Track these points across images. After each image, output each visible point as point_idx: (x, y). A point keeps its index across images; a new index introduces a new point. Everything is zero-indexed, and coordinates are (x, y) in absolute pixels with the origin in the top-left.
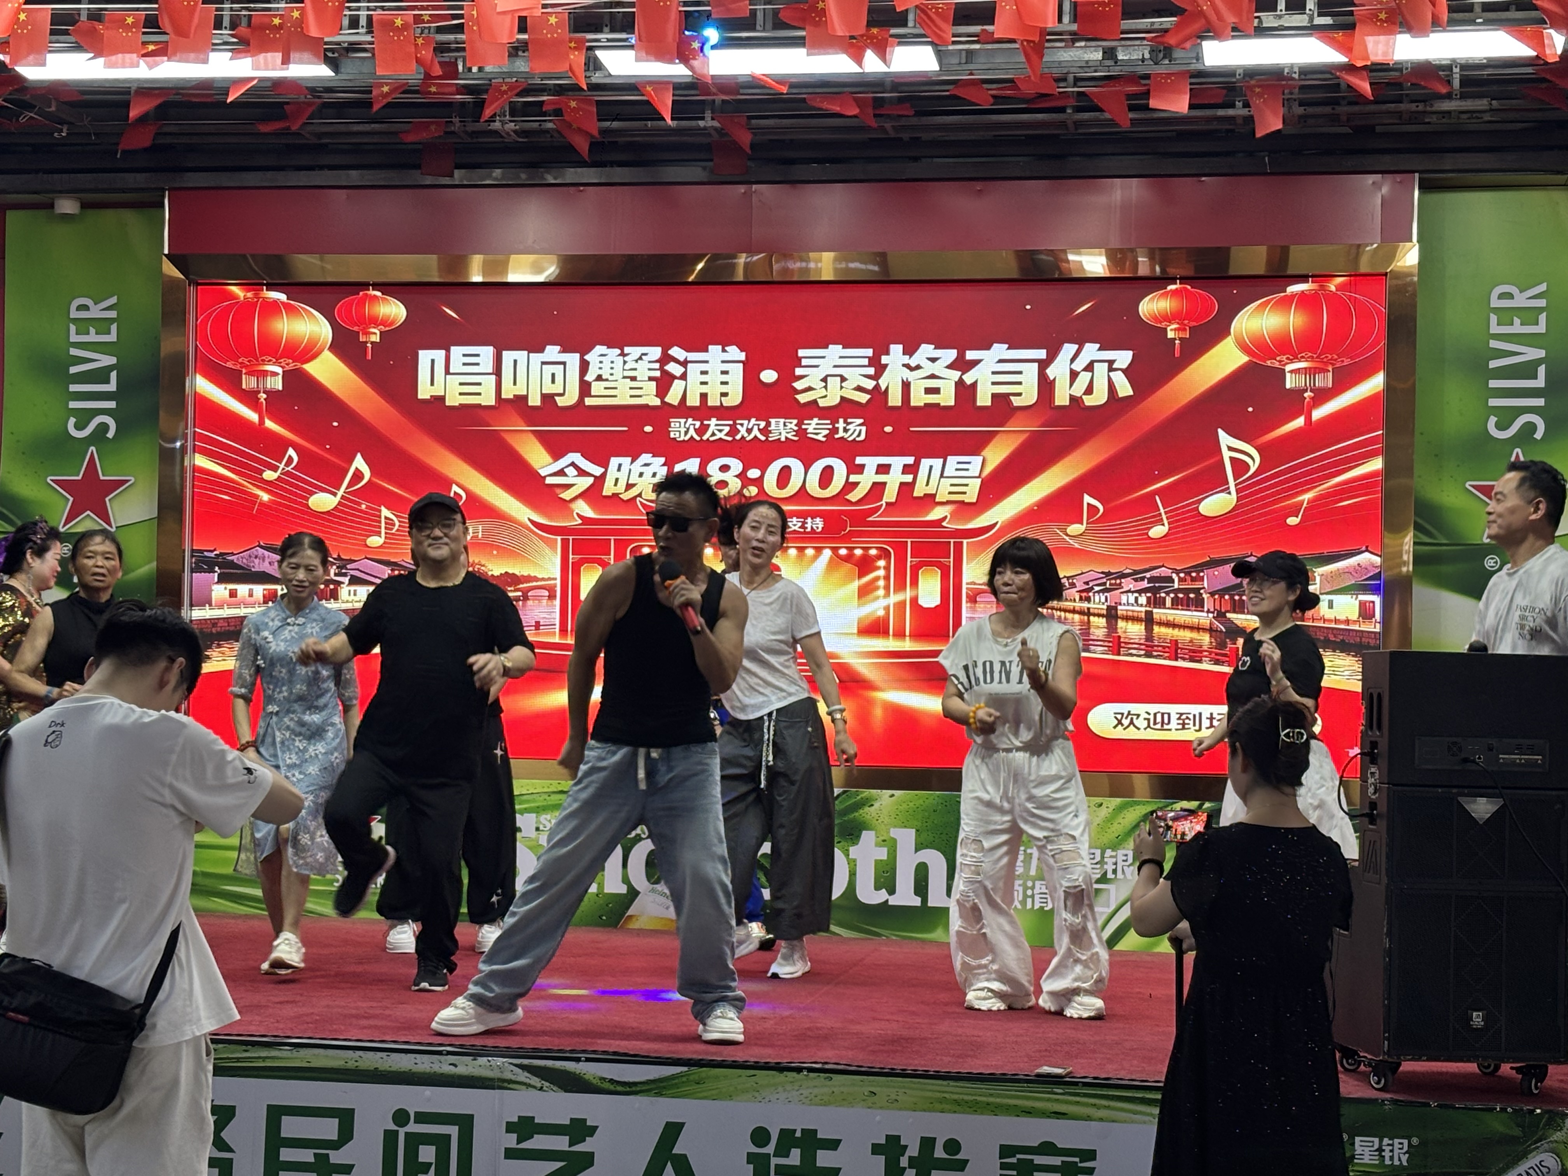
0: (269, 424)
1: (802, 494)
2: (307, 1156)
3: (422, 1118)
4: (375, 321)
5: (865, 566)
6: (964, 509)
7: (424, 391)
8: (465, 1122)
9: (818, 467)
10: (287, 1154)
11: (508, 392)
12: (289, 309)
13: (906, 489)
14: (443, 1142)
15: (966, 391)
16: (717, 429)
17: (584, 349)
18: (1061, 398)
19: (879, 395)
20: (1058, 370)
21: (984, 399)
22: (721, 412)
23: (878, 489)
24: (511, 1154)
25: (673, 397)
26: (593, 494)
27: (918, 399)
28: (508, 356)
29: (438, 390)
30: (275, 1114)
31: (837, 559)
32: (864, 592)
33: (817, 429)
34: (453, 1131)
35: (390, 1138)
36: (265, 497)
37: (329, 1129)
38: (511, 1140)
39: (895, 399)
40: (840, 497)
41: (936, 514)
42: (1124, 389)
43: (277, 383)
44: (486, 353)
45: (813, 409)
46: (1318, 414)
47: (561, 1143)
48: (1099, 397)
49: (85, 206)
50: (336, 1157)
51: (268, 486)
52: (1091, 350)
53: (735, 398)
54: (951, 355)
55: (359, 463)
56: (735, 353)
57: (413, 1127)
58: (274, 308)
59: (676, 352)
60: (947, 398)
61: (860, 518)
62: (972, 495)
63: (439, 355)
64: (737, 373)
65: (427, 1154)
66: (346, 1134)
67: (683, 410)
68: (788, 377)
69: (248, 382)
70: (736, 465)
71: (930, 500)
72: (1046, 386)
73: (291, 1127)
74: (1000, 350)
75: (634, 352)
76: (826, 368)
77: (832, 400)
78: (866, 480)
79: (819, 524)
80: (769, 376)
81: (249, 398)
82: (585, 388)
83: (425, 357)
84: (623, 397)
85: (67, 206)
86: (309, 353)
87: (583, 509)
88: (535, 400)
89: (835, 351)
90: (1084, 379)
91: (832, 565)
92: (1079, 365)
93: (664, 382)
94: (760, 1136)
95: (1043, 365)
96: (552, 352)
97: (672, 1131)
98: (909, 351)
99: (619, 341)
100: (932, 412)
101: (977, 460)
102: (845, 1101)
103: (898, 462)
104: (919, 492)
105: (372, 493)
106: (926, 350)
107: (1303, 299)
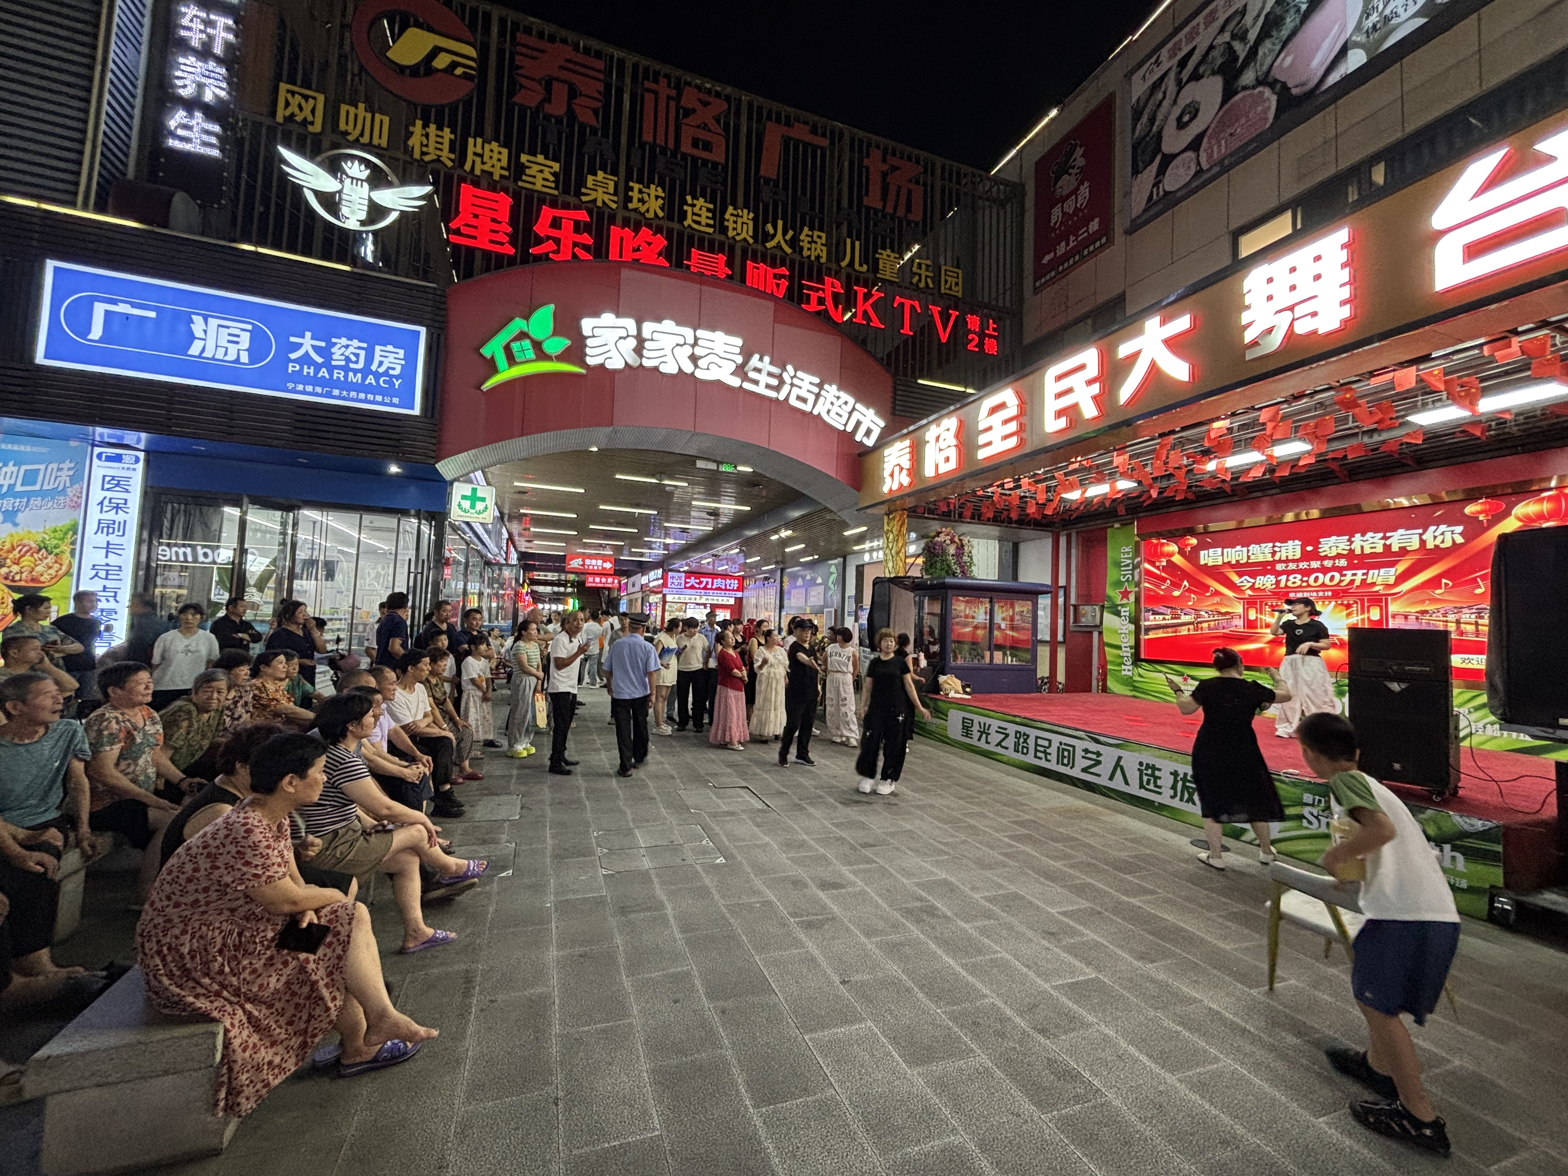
0: (1163, 574)
1: (1323, 585)
2: (1043, 749)
3: (1065, 744)
4: (1189, 544)
5: (1348, 606)
6: (1388, 586)
7: (1202, 562)
8: (1074, 747)
9: (1329, 575)
10: (1039, 748)
11: (1226, 560)
12: (1167, 544)
13: (1363, 581)
14: (1069, 751)
15: (1387, 547)
16: (1292, 566)
18: (1430, 546)
19: (1351, 551)
20: (1428, 536)
21: (1395, 549)
22: (1293, 561)
23: (1352, 582)
24: (1084, 757)
25: (1277, 558)
26: (1252, 588)
27: (1367, 551)
28: (1226, 550)
29: (1206, 562)
30: (1037, 738)
31: (1337, 605)
32: (1348, 615)
33: (1328, 563)
34: (1071, 749)
35: (1059, 748)
38: (1084, 754)
39: (1358, 552)
40: (1338, 585)
41: (1376, 589)
42: (1460, 540)
43: (1165, 563)
44: (1219, 550)
45: (1326, 557)
47: (1094, 757)
48: (1448, 544)
49: (1120, 527)
50: (1048, 751)
51: (1162, 590)
52: (1443, 528)
53: (1298, 555)
54: (1381, 535)
55: (1185, 583)
56: (1297, 542)
57: (1063, 746)
58: (1163, 544)
59: (1278, 544)
60: (1380, 549)
61: (1345, 591)
62: (1392, 580)
63: (1206, 552)
64: (1298, 548)
65: (1066, 753)
66: (1050, 745)
67: (1280, 561)
68: (1316, 548)
69: (1157, 564)
70: (1299, 576)
71: (1374, 584)
72: (1423, 542)
73: (1040, 742)
74: (1402, 531)
75: (1264, 545)
76: (1331, 544)
77: (1333, 554)
78: (1348, 579)
79: (1330, 593)
80: (1309, 548)
81: (1158, 568)
82: (1249, 557)
83: (1202, 553)
84: (1261, 559)
85: (1117, 525)
86: (1171, 555)
87: (1249, 592)
88: (1234, 562)
89: (1334, 538)
90: (1440, 539)
91: (1335, 606)
92: (1437, 534)
93: (1274, 553)
94: (1141, 764)
95: (1421, 535)
96: (1238, 548)
97: (1120, 758)
98: (1363, 535)
99: (1258, 542)
100: (1373, 555)
101: (1393, 570)
102: (1164, 758)
103: (1360, 572)
104: (1369, 581)
105: (1189, 590)
106: (1370, 534)
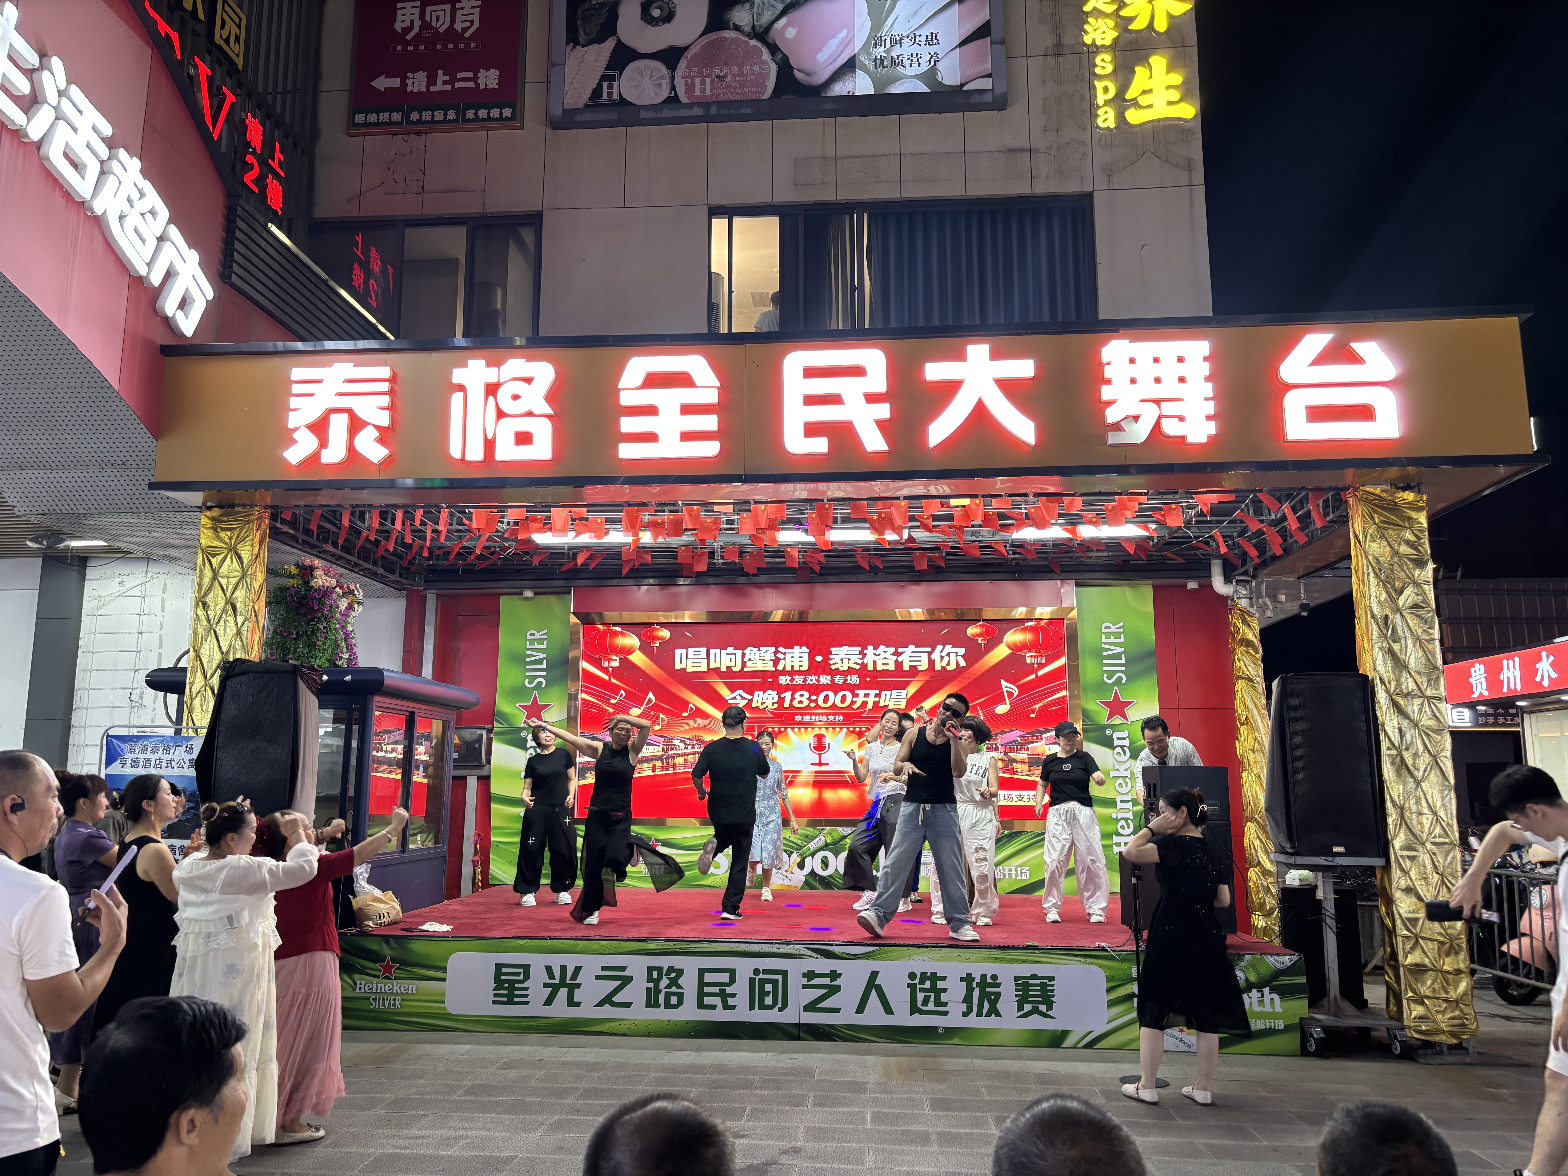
0: (613, 680)
1: (834, 706)
2: (716, 990)
3: (766, 972)
4: (657, 638)
7: (678, 666)
8: (785, 974)
9: (840, 694)
10: (707, 989)
11: (712, 666)
12: (622, 634)
14: (774, 982)
15: (899, 664)
16: (799, 680)
17: (743, 649)
18: (938, 667)
21: (906, 667)
22: (800, 673)
23: (864, 704)
24: (805, 987)
25: (780, 667)
27: (880, 667)
28: (712, 652)
29: (683, 666)
30: (702, 972)
31: (849, 732)
33: (839, 679)
34: (779, 977)
35: (752, 981)
36: (611, 710)
37: (725, 978)
38: (805, 981)
39: (870, 667)
40: (849, 707)
42: (963, 663)
43: (616, 664)
45: (837, 672)
46: (1040, 673)
47: (826, 981)
48: (952, 667)
49: (535, 594)
50: (729, 990)
51: (612, 705)
52: (948, 648)
53: (805, 667)
54: (892, 650)
55: (651, 696)
56: (805, 649)
57: (762, 976)
58: (615, 634)
59: (781, 649)
60: (891, 667)
61: (858, 715)
63: (684, 651)
64: (806, 657)
65: (768, 987)
66: (733, 980)
68: (827, 659)
69: (604, 664)
72: (931, 662)
73: (709, 977)
74: (912, 648)
75: (764, 649)
76: (842, 655)
77: (845, 668)
78: (860, 700)
79: (841, 718)
80: (819, 658)
81: (605, 670)
82: (744, 664)
83: (678, 652)
84: (760, 667)
85: (528, 594)
86: (630, 651)
88: (723, 669)
89: (846, 648)
90: (946, 659)
91: (847, 734)
92: (944, 654)
93: (776, 661)
94: (912, 976)
95: (930, 654)
96: (730, 650)
97: (874, 974)
98: (876, 648)
99: (757, 645)
100: (886, 673)
101: (904, 692)
102: (947, 959)
103: (872, 693)
105: (656, 708)
106: (882, 648)
107: (1031, 629)
